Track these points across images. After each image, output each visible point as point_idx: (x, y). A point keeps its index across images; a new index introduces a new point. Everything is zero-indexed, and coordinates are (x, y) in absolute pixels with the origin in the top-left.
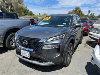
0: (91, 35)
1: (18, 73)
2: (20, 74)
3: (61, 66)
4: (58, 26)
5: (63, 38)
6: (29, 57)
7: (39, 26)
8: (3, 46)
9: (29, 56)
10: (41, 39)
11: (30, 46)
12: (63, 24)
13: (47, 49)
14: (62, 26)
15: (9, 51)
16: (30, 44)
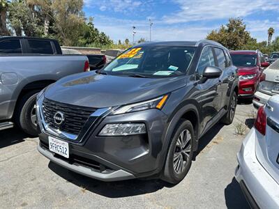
0: (258, 100)
1: (40, 198)
2: (44, 200)
3: (158, 183)
4: (156, 74)
5: (159, 107)
6: (67, 156)
7: (105, 74)
8: (12, 126)
9: (68, 152)
10: (97, 109)
11: (70, 127)
12: (169, 70)
13: (113, 134)
14: (167, 73)
15: (28, 139)
16: (70, 122)
